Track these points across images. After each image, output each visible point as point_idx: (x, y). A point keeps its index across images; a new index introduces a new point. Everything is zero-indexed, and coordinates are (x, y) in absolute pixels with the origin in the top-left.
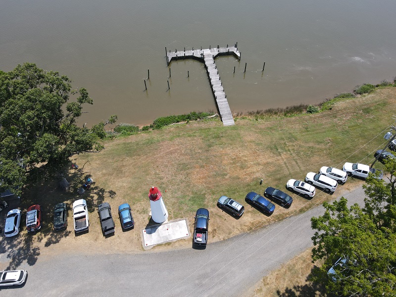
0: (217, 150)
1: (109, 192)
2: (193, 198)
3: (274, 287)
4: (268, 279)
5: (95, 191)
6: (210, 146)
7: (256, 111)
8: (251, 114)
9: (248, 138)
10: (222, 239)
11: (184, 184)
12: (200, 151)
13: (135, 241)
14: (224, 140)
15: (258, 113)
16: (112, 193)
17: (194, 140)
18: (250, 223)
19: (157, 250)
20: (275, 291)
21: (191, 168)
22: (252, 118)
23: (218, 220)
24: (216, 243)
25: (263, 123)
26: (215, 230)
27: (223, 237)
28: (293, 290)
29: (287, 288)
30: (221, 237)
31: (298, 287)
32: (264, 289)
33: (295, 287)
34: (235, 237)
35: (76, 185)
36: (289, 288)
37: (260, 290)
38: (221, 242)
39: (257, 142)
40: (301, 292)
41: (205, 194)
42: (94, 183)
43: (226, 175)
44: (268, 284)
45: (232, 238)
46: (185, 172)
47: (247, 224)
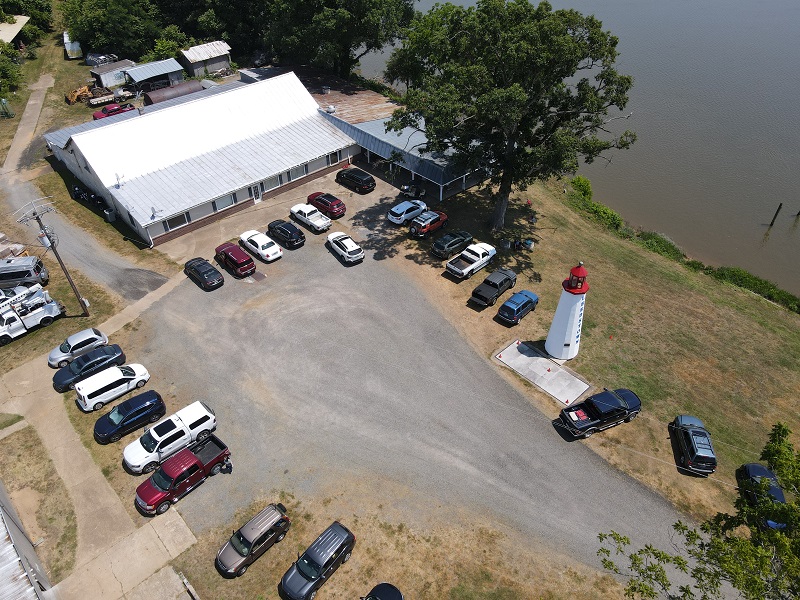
1: (535, 274)
2: (642, 380)
4: (615, 589)
5: (520, 258)
6: (784, 363)
10: (612, 462)
11: (654, 357)
13: (493, 341)
16: (537, 277)
17: (764, 334)
19: (503, 374)
21: (698, 354)
23: (642, 438)
24: (596, 455)
26: (618, 442)
27: (618, 461)
30: (615, 459)
32: (587, 587)
34: (638, 483)
35: (508, 235)
37: (580, 580)
41: (670, 395)
42: (531, 252)
45: (632, 480)
46: (678, 348)
47: (688, 495)
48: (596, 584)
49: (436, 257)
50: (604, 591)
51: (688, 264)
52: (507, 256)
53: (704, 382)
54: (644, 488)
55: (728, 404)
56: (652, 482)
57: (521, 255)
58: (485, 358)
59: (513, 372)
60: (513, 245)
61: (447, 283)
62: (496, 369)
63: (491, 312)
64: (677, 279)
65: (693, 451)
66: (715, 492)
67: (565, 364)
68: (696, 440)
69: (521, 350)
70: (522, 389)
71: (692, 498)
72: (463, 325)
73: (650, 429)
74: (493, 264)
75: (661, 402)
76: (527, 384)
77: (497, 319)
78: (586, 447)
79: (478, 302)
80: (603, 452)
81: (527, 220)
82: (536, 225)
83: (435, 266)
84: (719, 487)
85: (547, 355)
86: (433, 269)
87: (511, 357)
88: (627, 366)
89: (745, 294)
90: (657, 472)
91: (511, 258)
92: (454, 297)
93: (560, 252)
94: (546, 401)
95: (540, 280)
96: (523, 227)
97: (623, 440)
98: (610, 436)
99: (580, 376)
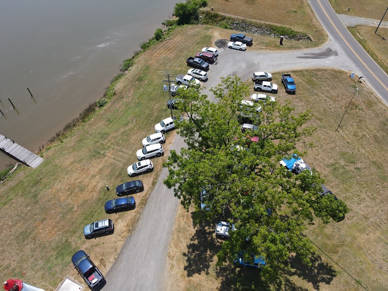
0: (45, 194)
2: (57, 254)
3: (179, 254)
4: (171, 253)
6: (35, 196)
7: (55, 135)
8: (52, 141)
9: (68, 162)
10: (114, 261)
11: (38, 250)
12: (28, 208)
14: (45, 180)
15: (58, 135)
17: (13, 203)
18: (125, 226)
20: (182, 256)
21: (33, 230)
22: (56, 143)
23: (98, 249)
24: (111, 268)
25: (70, 141)
26: (102, 259)
27: (113, 258)
28: (192, 242)
29: (187, 246)
30: (112, 260)
31: (193, 237)
32: (174, 262)
33: (191, 240)
34: (123, 249)
36: (189, 244)
37: (173, 266)
38: (115, 264)
39: (77, 160)
40: (197, 239)
41: (67, 240)
43: (73, 208)
44: (174, 256)
88: (47, 262)
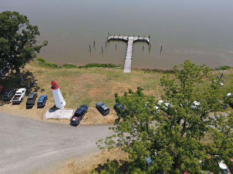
0: (113, 82)
1: (42, 89)
3: (107, 157)
6: (109, 79)
9: (134, 80)
11: (84, 93)
12: (102, 81)
13: (41, 114)
17: (102, 75)
19: (49, 121)
21: (92, 87)
22: (143, 72)
23: (92, 114)
25: (147, 75)
27: (90, 123)
28: (118, 161)
29: (115, 160)
32: (100, 156)
35: (27, 83)
38: (88, 125)
39: (138, 82)
40: (123, 164)
42: (37, 84)
43: (110, 94)
45: (95, 125)
46: (87, 88)
47: (108, 120)
48: (102, 154)
49: (7, 101)
50: (104, 154)
51: (78, 67)
52: (30, 89)
53: (97, 93)
54: (99, 125)
55: (104, 95)
56: (100, 122)
57: (34, 86)
58: (41, 120)
59: (52, 119)
60: (30, 85)
61: (16, 106)
62: (46, 121)
63: (35, 106)
64: (78, 72)
65: (103, 110)
66: (112, 115)
67: (64, 108)
68: (103, 107)
69: (50, 112)
70: (57, 121)
71: (109, 120)
72: (29, 115)
73: (92, 111)
74: (27, 93)
75: (91, 103)
76: (57, 119)
77: (38, 107)
78: (81, 125)
79: (29, 106)
80: (86, 123)
81: (30, 76)
82: (34, 76)
83: (8, 103)
84: (112, 114)
85: (58, 109)
86: (8, 104)
87: (49, 115)
88: (79, 99)
89: (94, 69)
90: (99, 119)
91: (32, 89)
92: (21, 109)
93: (45, 80)
94: (65, 120)
95: (44, 90)
96: (30, 78)
97: (88, 117)
98: (85, 118)
99: (70, 109)
